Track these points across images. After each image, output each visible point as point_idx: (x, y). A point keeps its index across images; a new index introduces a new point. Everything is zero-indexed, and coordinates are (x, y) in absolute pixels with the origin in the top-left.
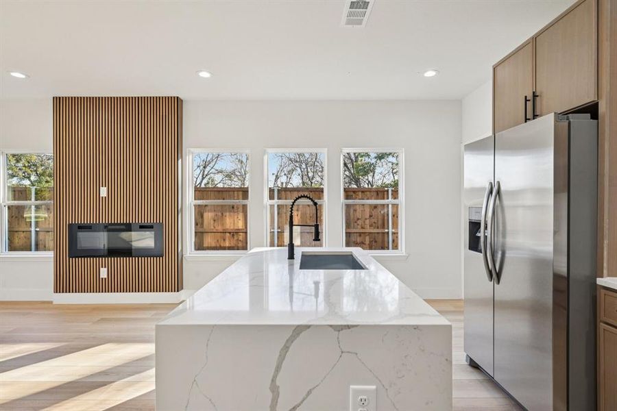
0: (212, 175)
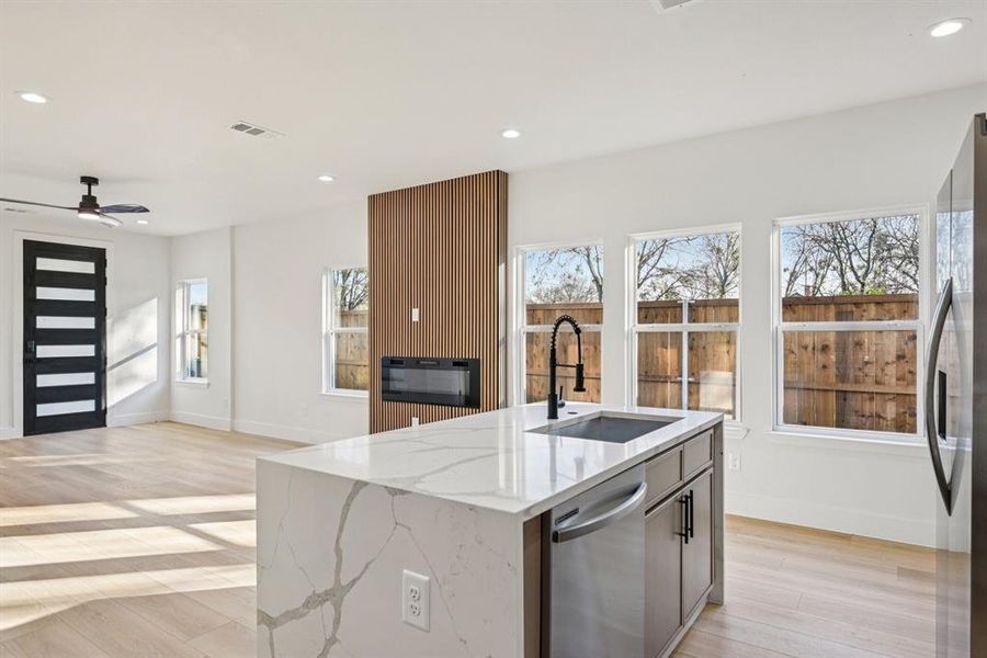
0: (654, 279)
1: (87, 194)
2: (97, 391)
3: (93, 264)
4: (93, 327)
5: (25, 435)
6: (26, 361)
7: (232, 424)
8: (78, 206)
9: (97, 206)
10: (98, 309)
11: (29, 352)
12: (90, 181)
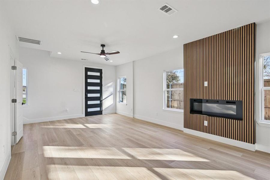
1: (102, 50)
2: (100, 106)
3: (99, 73)
4: (99, 89)
5: (85, 116)
6: (85, 98)
7: (133, 116)
8: (100, 53)
9: (105, 53)
10: (100, 85)
11: (86, 95)
12: (103, 46)
